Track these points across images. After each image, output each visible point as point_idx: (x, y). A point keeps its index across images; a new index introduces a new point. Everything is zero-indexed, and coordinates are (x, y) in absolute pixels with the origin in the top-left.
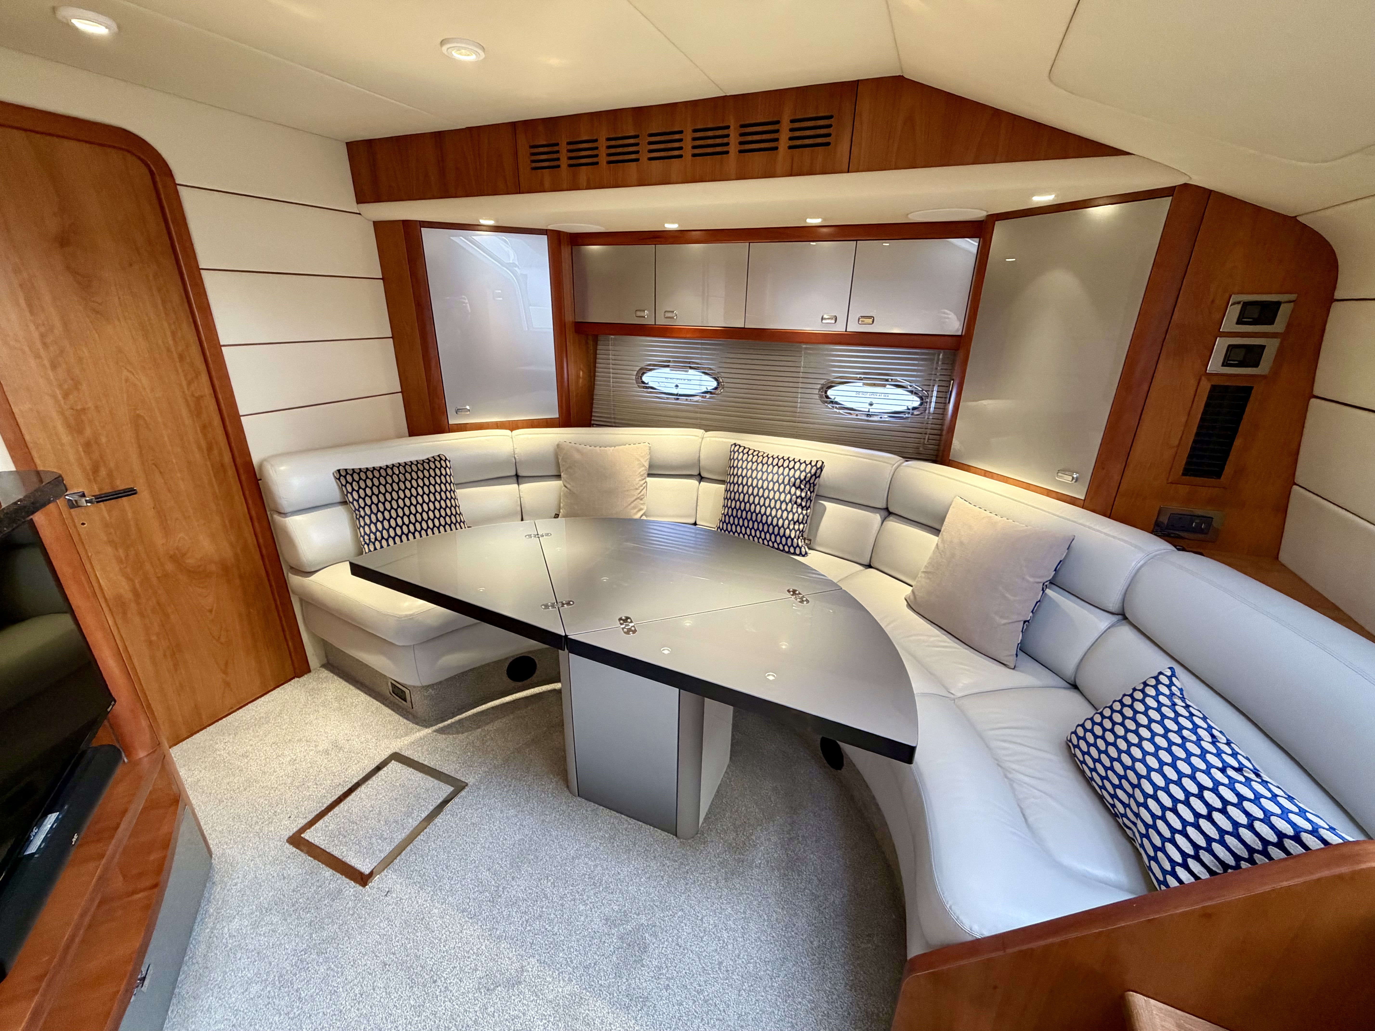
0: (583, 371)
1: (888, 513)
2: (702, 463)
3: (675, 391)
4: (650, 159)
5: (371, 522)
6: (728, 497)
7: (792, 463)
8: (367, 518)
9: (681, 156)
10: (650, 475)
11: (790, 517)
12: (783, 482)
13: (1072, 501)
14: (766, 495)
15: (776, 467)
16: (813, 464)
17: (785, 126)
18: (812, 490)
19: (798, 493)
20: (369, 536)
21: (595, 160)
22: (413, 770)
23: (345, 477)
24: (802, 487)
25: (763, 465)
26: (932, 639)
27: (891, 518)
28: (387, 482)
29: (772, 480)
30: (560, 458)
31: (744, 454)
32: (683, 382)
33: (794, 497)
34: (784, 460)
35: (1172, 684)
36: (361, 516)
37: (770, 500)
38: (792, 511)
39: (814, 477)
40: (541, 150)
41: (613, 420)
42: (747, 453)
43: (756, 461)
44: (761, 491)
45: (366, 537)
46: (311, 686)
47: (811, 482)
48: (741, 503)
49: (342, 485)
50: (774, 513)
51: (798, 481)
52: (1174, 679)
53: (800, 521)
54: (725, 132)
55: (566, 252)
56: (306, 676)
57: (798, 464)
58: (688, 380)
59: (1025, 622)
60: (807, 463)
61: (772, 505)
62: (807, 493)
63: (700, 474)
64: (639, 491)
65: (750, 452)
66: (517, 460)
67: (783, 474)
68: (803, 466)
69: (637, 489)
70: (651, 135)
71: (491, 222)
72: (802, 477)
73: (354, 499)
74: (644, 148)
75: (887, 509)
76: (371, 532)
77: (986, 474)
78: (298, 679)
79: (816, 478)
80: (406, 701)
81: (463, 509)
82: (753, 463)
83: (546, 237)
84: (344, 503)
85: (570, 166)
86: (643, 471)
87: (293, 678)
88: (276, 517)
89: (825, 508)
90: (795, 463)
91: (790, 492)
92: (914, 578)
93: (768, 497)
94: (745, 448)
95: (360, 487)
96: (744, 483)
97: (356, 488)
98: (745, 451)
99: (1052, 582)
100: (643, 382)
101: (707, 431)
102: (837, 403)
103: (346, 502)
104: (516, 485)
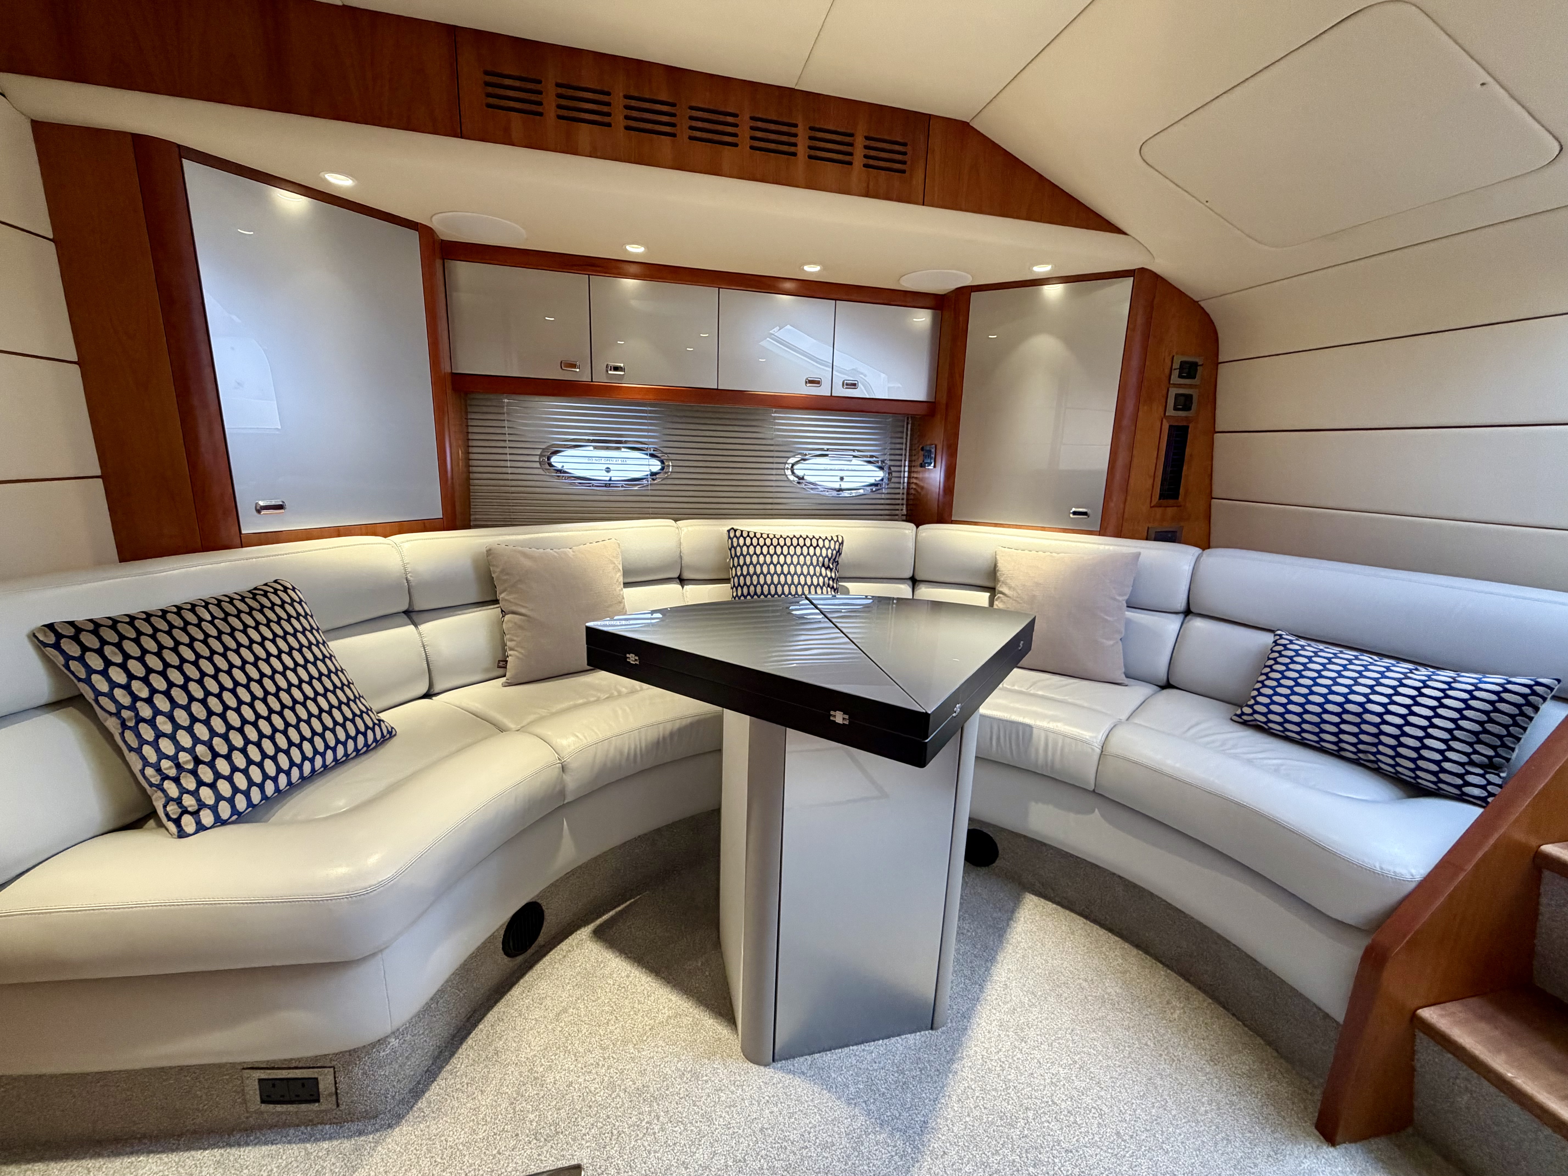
0: (461, 449)
1: (917, 581)
2: (684, 561)
6: (739, 593)
8: (160, 719)
10: (628, 584)
12: (812, 564)
13: (1091, 533)
15: (791, 548)
16: (835, 539)
17: (860, 141)
18: (838, 569)
19: (829, 574)
20: (174, 758)
21: (605, 119)
23: (74, 639)
24: (831, 566)
25: (782, 547)
30: (497, 570)
32: (615, 464)
33: (826, 579)
36: (141, 720)
40: (507, 82)
42: (754, 537)
43: (765, 545)
45: (166, 764)
47: (837, 560)
51: (826, 559)
54: (792, 130)
57: (820, 541)
58: (618, 461)
60: (829, 538)
62: (835, 573)
63: (680, 576)
65: (757, 536)
66: (413, 584)
68: (827, 543)
71: (347, 183)
73: (112, 686)
74: (682, 123)
75: (915, 579)
76: (180, 748)
79: (839, 555)
80: (318, 1102)
82: (761, 547)
83: (417, 236)
85: (561, 117)
86: (619, 578)
90: (817, 541)
91: (821, 574)
96: (758, 572)
100: (553, 467)
101: (677, 520)
103: (82, 696)
104: (412, 627)
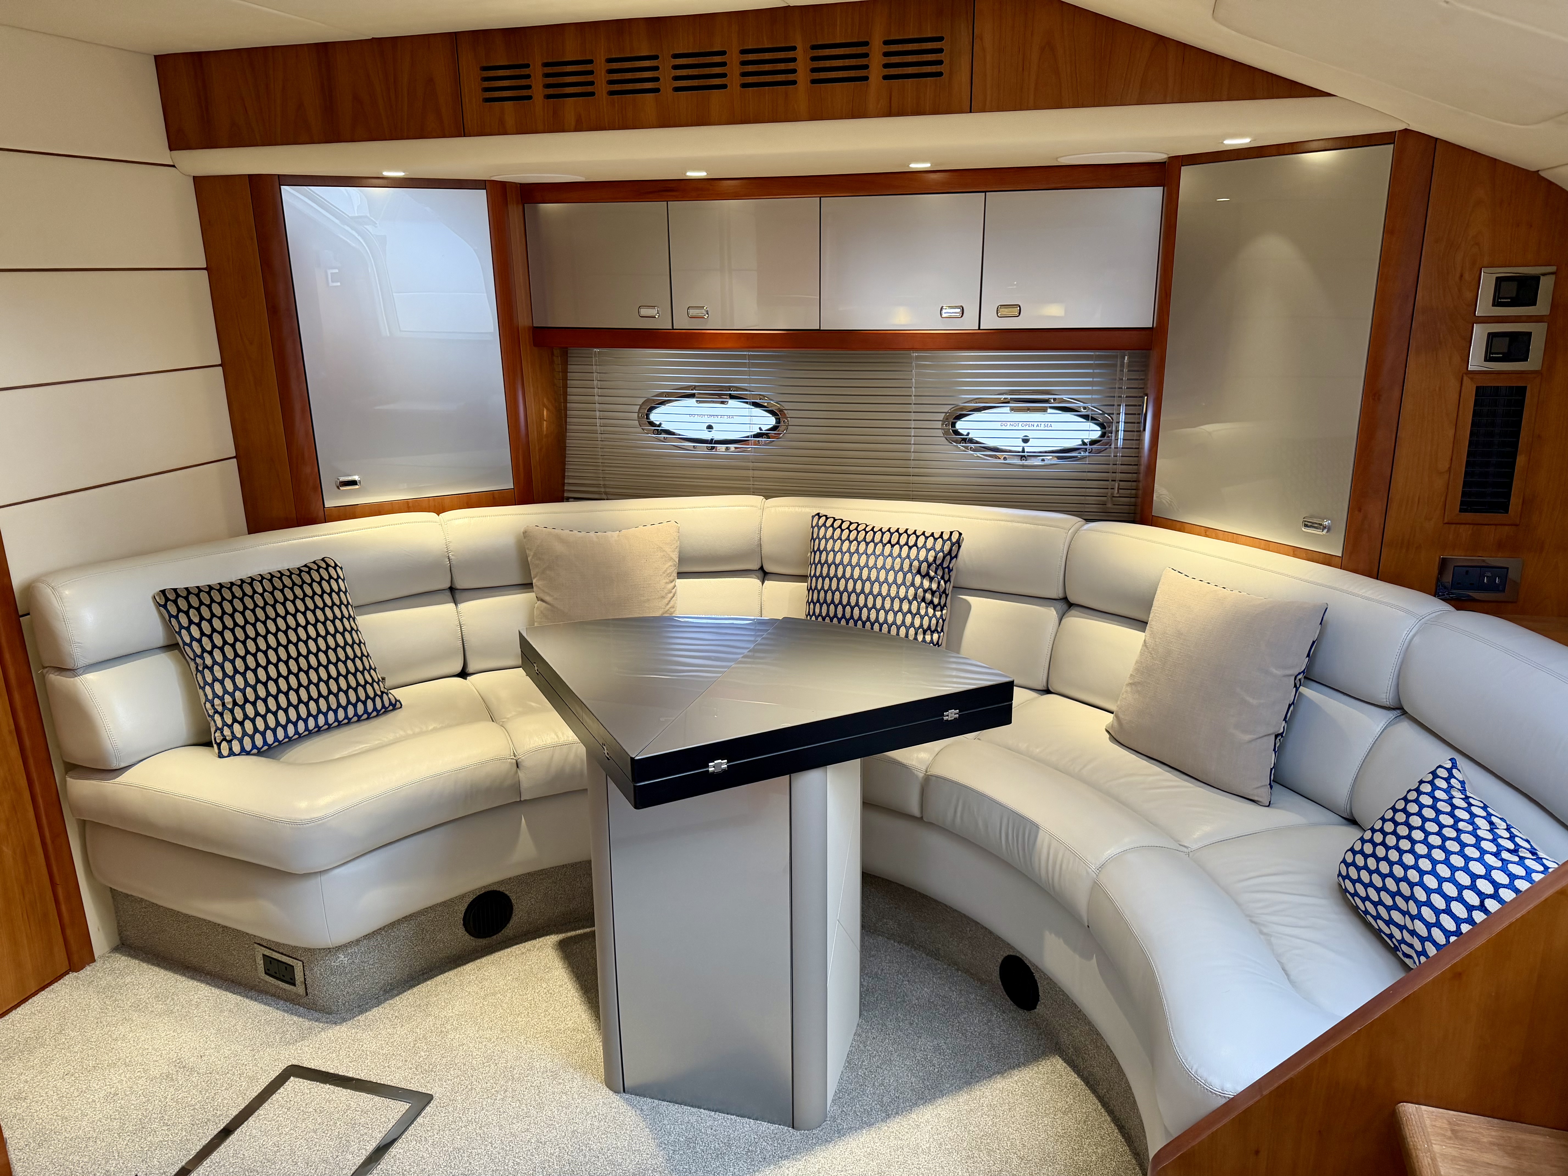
0: (548, 409)
1: (1067, 604)
2: (766, 549)
3: (707, 435)
4: (676, 90)
5: (225, 675)
6: (815, 600)
7: (913, 538)
8: (216, 668)
9: (724, 87)
11: (917, 622)
12: (901, 569)
13: (1326, 560)
14: (875, 591)
15: (889, 546)
16: (946, 537)
17: (877, 49)
18: (946, 578)
19: (926, 584)
20: (222, 699)
21: (589, 89)
22: (332, 1087)
23: (175, 602)
24: (932, 574)
25: (867, 544)
26: (1151, 778)
27: (1073, 612)
28: (245, 608)
29: (883, 567)
30: (530, 554)
31: (834, 530)
32: (719, 420)
34: (900, 535)
35: (1451, 776)
36: (206, 667)
37: (884, 599)
38: (918, 613)
39: (948, 557)
41: (603, 490)
42: (840, 527)
43: (856, 539)
44: (868, 584)
45: (217, 702)
46: (103, 983)
47: (945, 565)
48: (836, 607)
49: (171, 616)
50: (890, 618)
51: (925, 565)
52: (1454, 771)
53: (933, 628)
54: (789, 54)
55: (514, 212)
56: (88, 968)
57: (922, 539)
58: (728, 416)
59: (1276, 736)
60: (936, 536)
61: (887, 606)
62: (939, 583)
63: (762, 568)
64: (666, 601)
65: (844, 526)
66: (453, 562)
67: (899, 555)
69: (663, 597)
70: (675, 56)
71: (401, 175)
72: (931, 559)
73: (192, 638)
74: (666, 75)
75: (1065, 599)
76: (226, 692)
77: (1207, 532)
78: (75, 974)
80: (291, 985)
81: (370, 648)
82: (851, 542)
83: (483, 192)
84: (171, 647)
87: (67, 973)
88: (55, 678)
89: (969, 606)
90: (918, 537)
91: (913, 584)
92: (1115, 698)
93: (880, 594)
94: (835, 520)
95: (202, 618)
96: (840, 574)
97: (196, 620)
98: (836, 524)
99: (1308, 676)
100: (652, 424)
101: (767, 497)
102: (971, 441)
103: (178, 644)
104: (452, 605)
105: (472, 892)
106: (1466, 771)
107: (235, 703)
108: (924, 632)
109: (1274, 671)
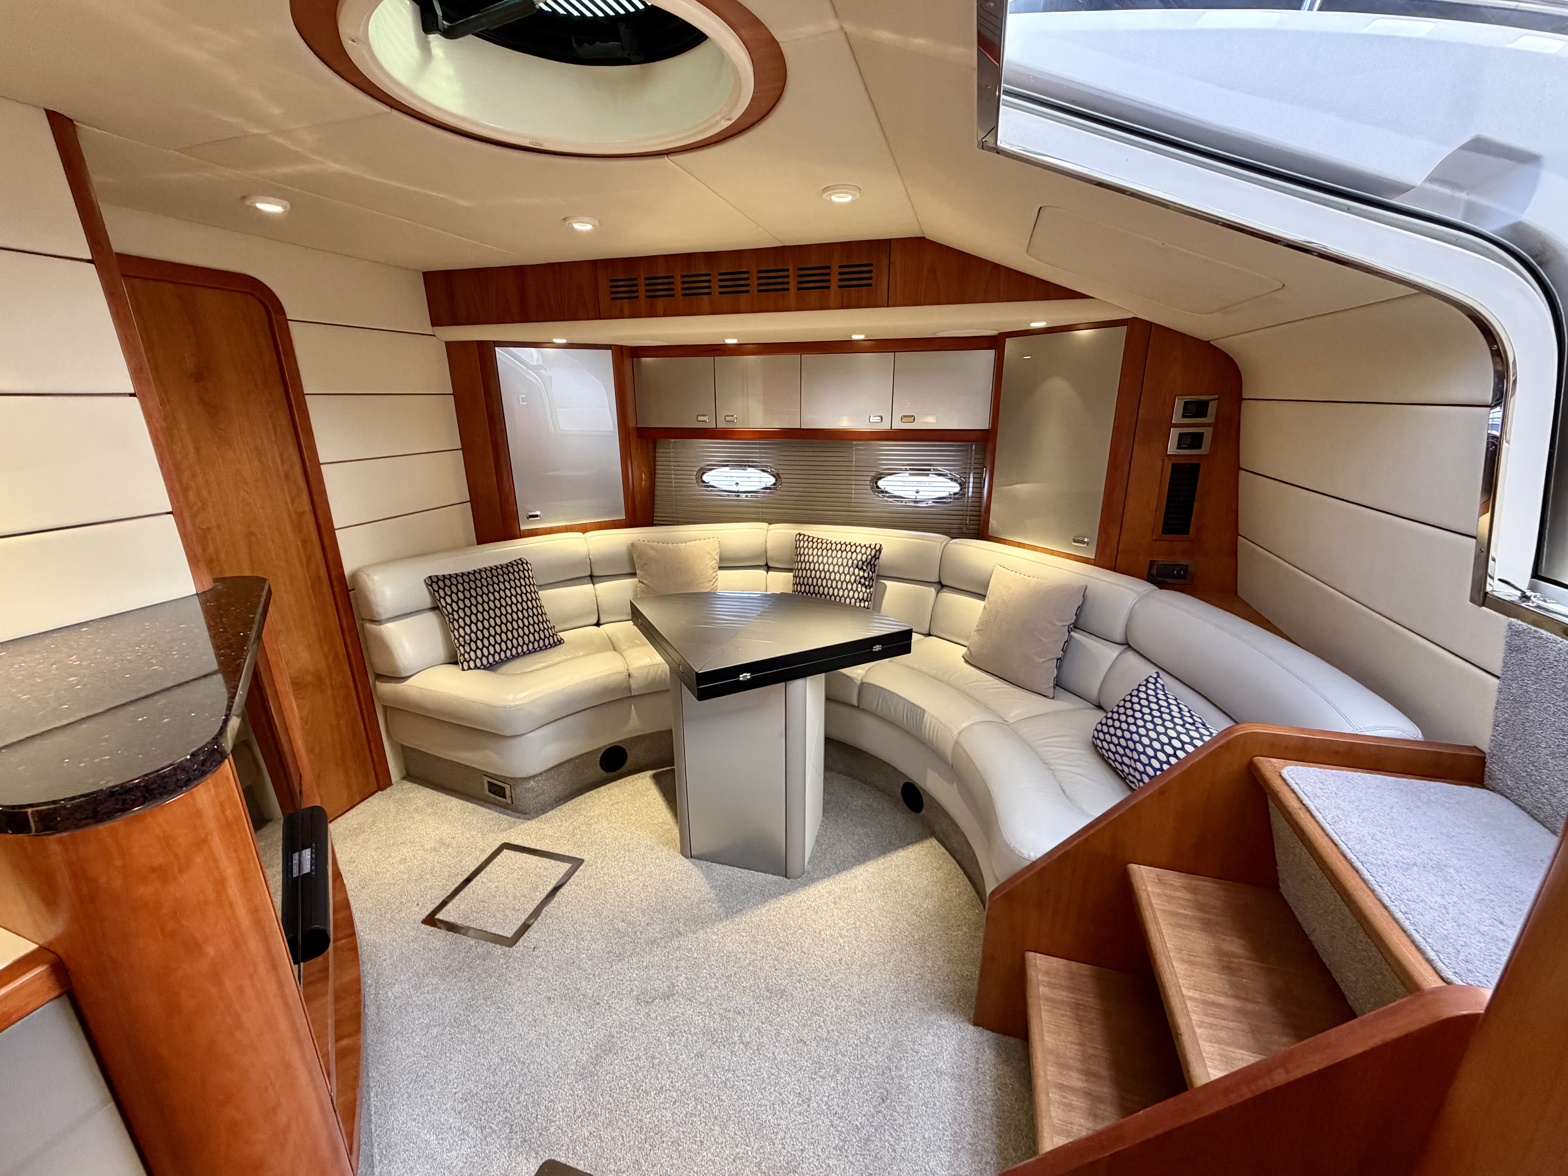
0: (645, 474)
1: (941, 586)
2: (769, 553)
3: (735, 489)
4: (721, 293)
5: (465, 624)
6: (798, 582)
7: (854, 547)
8: (461, 620)
9: (748, 291)
10: (721, 568)
11: (856, 596)
12: (847, 565)
13: (1086, 561)
14: (832, 578)
15: (840, 552)
16: (873, 547)
17: (835, 270)
18: (873, 570)
19: (861, 574)
20: (464, 638)
21: (671, 292)
22: (529, 855)
23: (437, 583)
24: (865, 568)
25: (828, 551)
27: (945, 590)
28: (477, 586)
29: (837, 564)
30: (635, 556)
31: (809, 542)
32: (742, 479)
33: (858, 577)
34: (847, 545)
35: (1157, 682)
36: (454, 619)
37: (837, 582)
38: (857, 590)
39: (874, 559)
40: (621, 283)
41: (675, 519)
42: (812, 541)
43: (821, 548)
44: (828, 574)
45: (461, 639)
47: (872, 563)
48: (810, 586)
49: (434, 591)
50: (841, 593)
51: (861, 563)
52: (1159, 679)
53: (865, 599)
54: (786, 273)
55: (628, 363)
56: (389, 788)
57: (859, 548)
58: (748, 477)
59: (1058, 659)
60: (867, 546)
61: (839, 586)
62: (869, 573)
63: (767, 564)
64: (712, 583)
65: (815, 540)
66: (592, 561)
67: (846, 557)
68: (864, 549)
69: (711, 581)
70: (720, 274)
71: (564, 341)
72: (864, 559)
73: (447, 604)
74: (715, 285)
75: (940, 583)
76: (466, 634)
77: (1020, 545)
78: (382, 792)
79: (876, 559)
80: (505, 798)
81: (546, 609)
82: (818, 550)
83: (610, 351)
84: (435, 608)
85: (648, 297)
86: (714, 564)
87: (377, 791)
88: (369, 626)
89: (885, 586)
90: (856, 547)
91: (854, 574)
92: (968, 638)
93: (835, 579)
94: (809, 537)
95: (452, 592)
96: (812, 568)
97: (449, 593)
98: (810, 540)
99: (1076, 626)
100: (704, 482)
101: (770, 524)
102: (887, 492)
103: (438, 607)
104: (592, 585)
105: (605, 746)
106: (1165, 679)
107: (471, 640)
108: (860, 602)
109: (1057, 623)
